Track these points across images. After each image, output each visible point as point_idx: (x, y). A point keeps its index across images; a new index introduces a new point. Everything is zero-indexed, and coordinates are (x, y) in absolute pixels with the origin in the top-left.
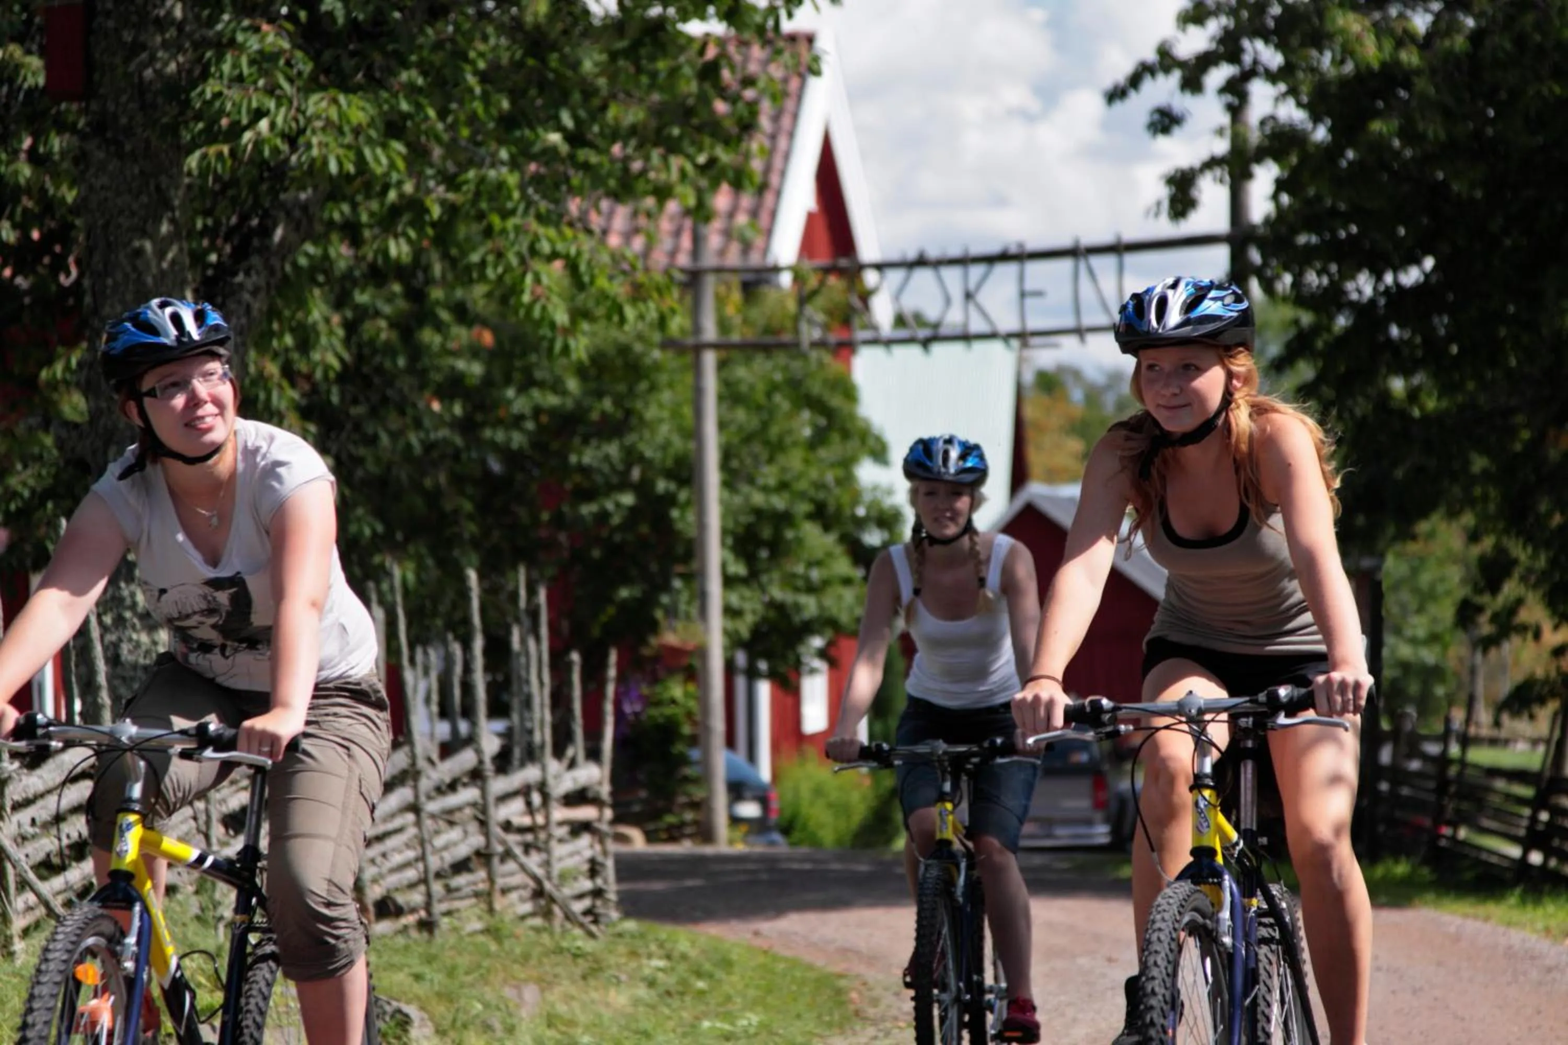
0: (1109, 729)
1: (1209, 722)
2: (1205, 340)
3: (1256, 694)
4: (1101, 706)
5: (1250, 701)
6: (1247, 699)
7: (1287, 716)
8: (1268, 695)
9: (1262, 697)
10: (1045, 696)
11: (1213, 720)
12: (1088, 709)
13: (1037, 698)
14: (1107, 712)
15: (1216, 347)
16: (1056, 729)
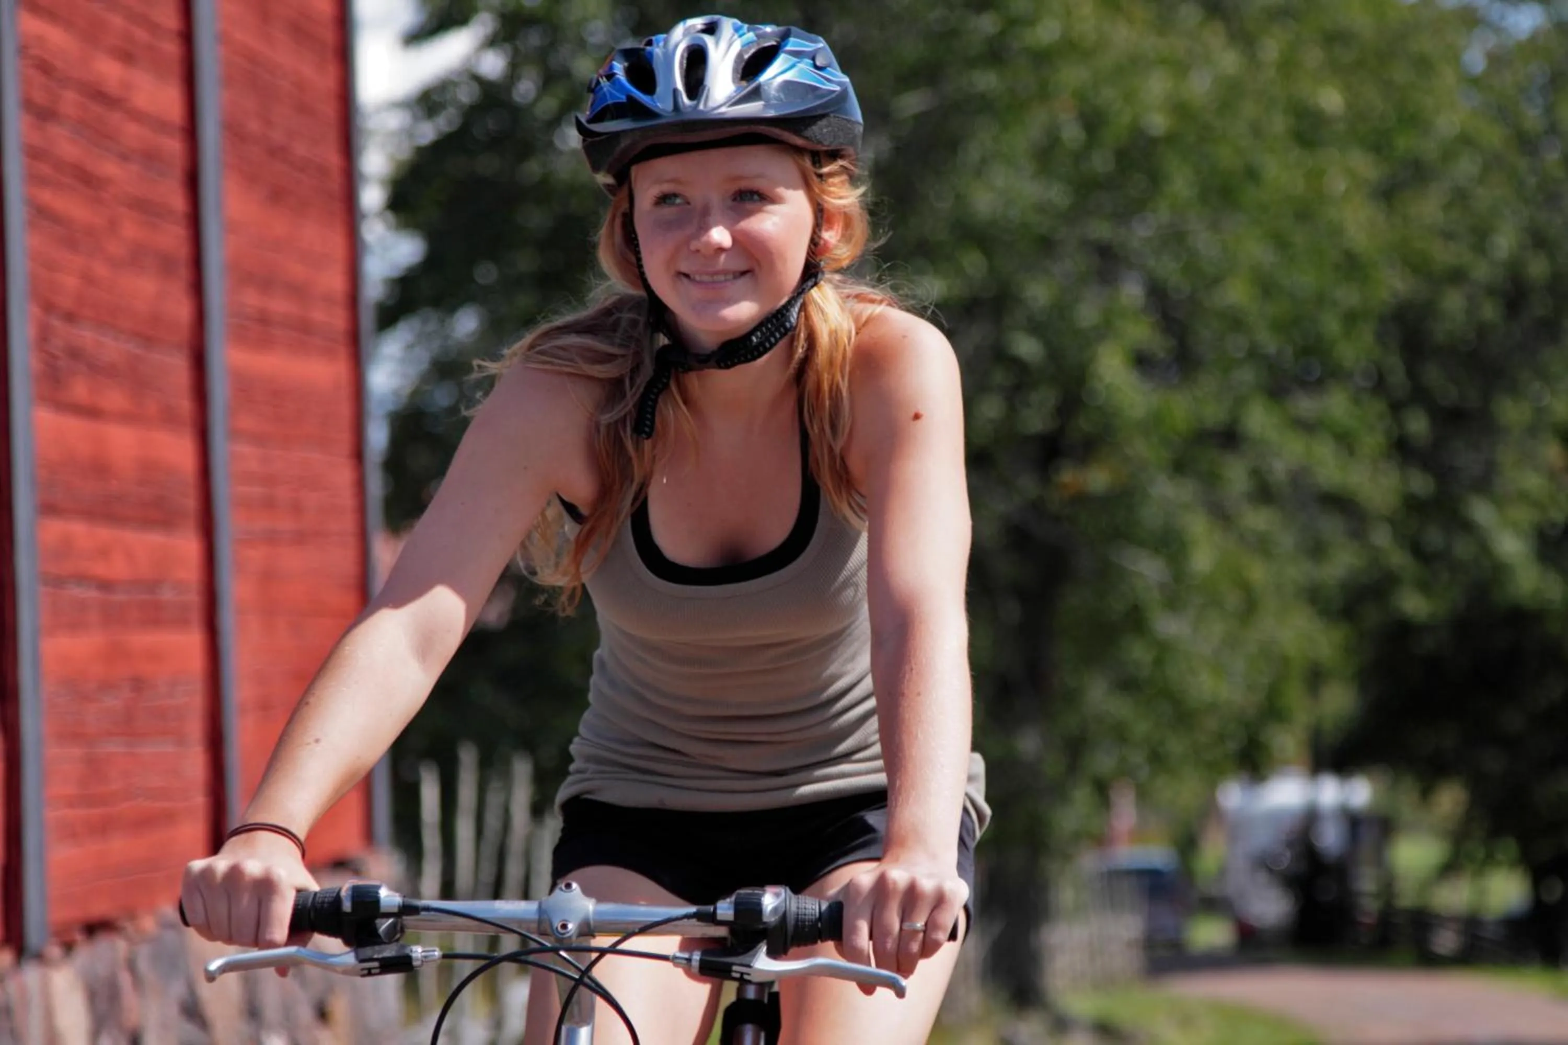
0: (389, 951)
1: (603, 952)
2: (776, 132)
3: (713, 902)
4: (376, 901)
5: (697, 916)
6: (693, 909)
7: (774, 953)
8: (739, 908)
9: (725, 909)
10: (253, 867)
11: (613, 950)
12: (347, 906)
13: (235, 872)
14: (387, 915)
15: (798, 151)
16: (272, 945)
